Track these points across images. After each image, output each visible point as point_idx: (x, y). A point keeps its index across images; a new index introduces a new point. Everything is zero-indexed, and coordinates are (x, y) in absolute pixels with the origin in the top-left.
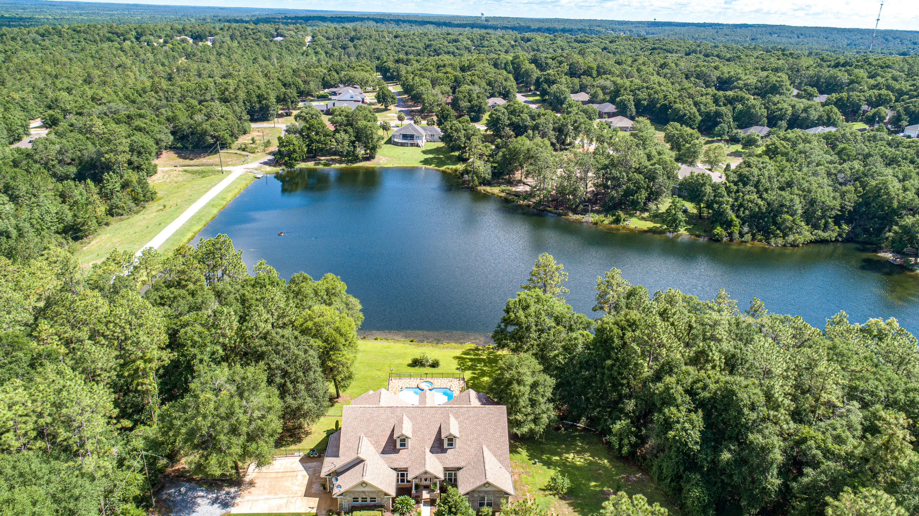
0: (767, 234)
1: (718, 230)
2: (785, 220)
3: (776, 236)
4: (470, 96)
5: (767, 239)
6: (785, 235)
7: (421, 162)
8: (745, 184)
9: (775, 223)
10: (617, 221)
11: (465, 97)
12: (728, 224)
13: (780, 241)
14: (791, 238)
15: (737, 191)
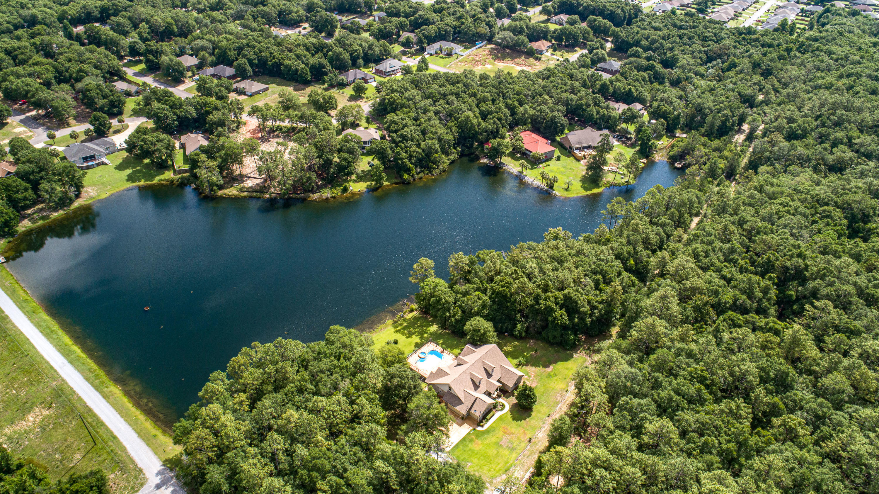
0: (430, 169)
1: (406, 176)
2: (435, 158)
3: (434, 169)
4: (101, 91)
5: (431, 172)
6: (438, 166)
7: (128, 180)
8: (407, 141)
9: (431, 161)
10: (345, 190)
11: (98, 94)
12: (408, 171)
13: (437, 171)
14: (441, 167)
15: (406, 147)
